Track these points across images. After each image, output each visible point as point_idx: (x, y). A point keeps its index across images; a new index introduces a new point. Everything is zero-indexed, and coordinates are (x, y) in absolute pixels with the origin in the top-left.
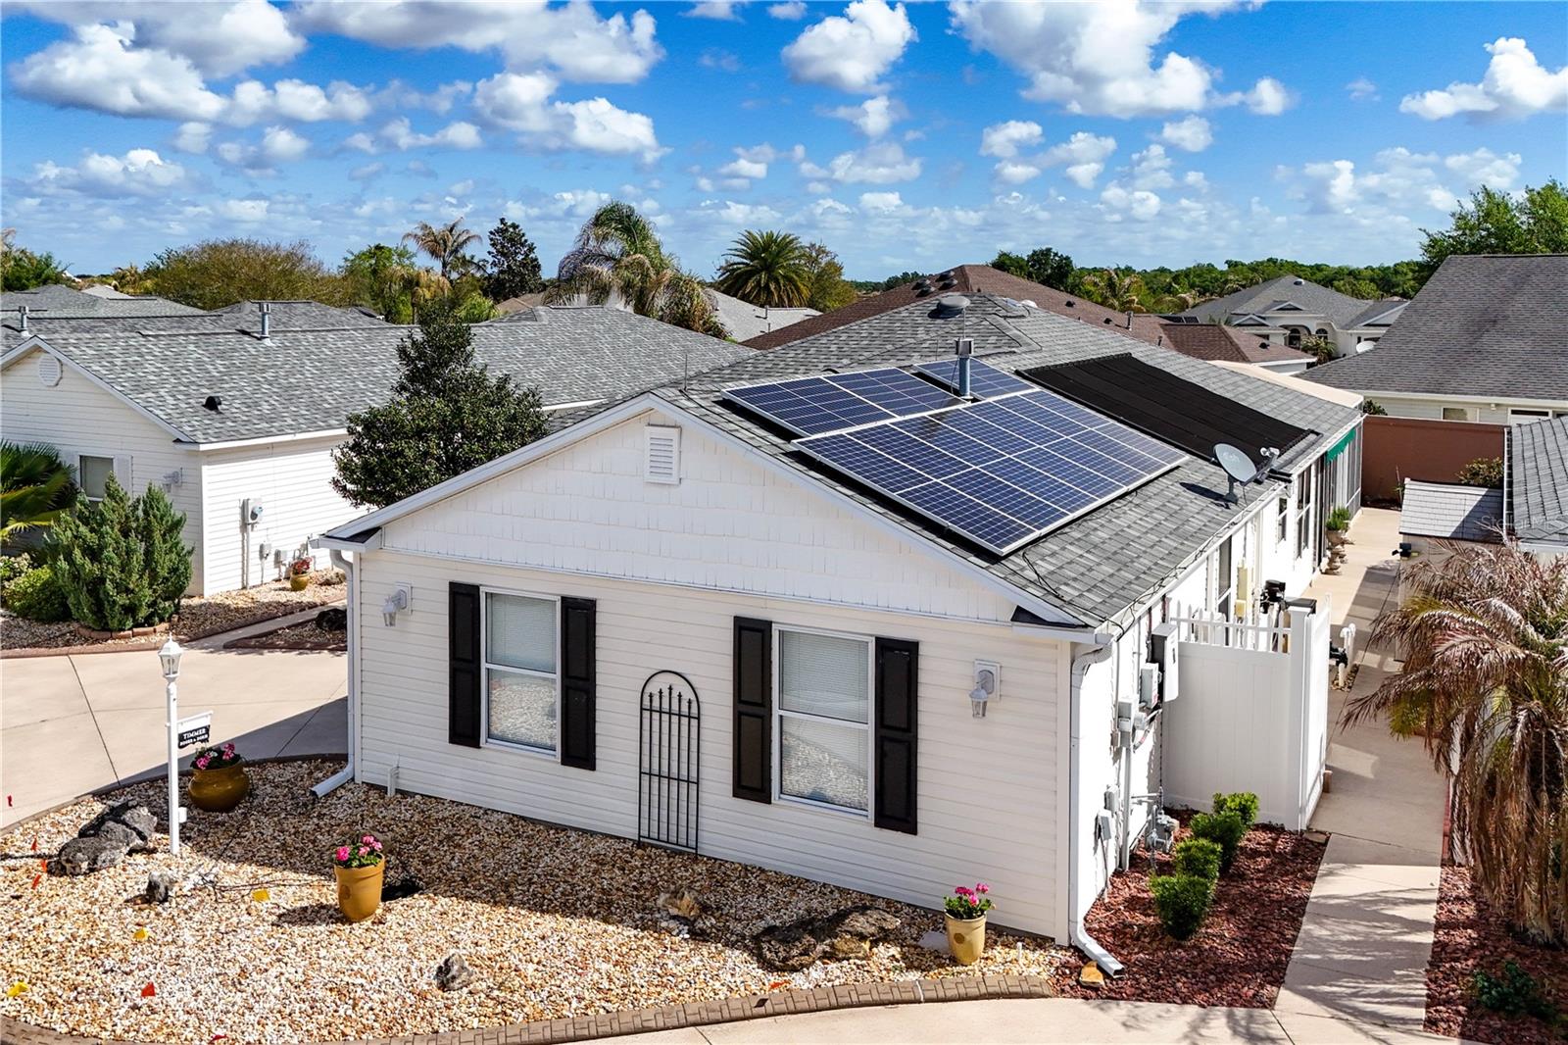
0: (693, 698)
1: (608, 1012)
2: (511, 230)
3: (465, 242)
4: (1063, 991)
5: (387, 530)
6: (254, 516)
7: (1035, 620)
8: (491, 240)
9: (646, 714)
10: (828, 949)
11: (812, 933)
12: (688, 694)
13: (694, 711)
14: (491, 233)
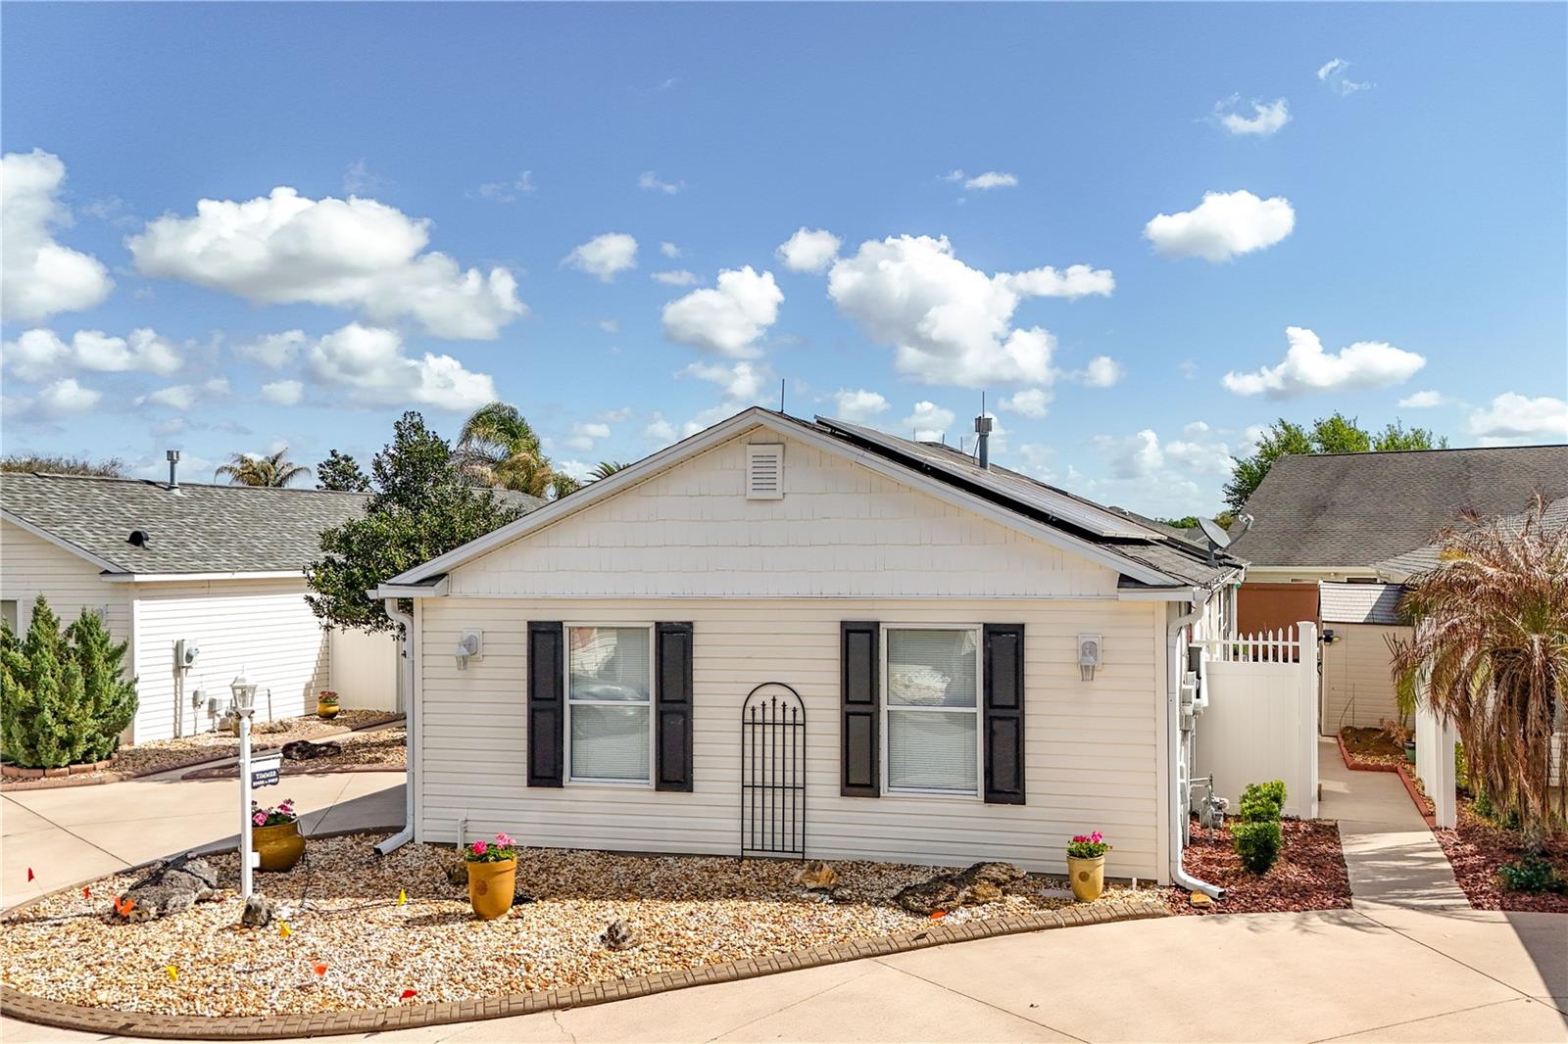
0: (798, 706)
1: (783, 952)
2: (343, 462)
3: (291, 474)
4: (1179, 912)
5: (454, 576)
6: (189, 658)
7: (1138, 584)
8: (321, 473)
9: (749, 728)
10: (969, 894)
11: (952, 882)
12: (793, 702)
13: (800, 718)
14: (321, 465)
